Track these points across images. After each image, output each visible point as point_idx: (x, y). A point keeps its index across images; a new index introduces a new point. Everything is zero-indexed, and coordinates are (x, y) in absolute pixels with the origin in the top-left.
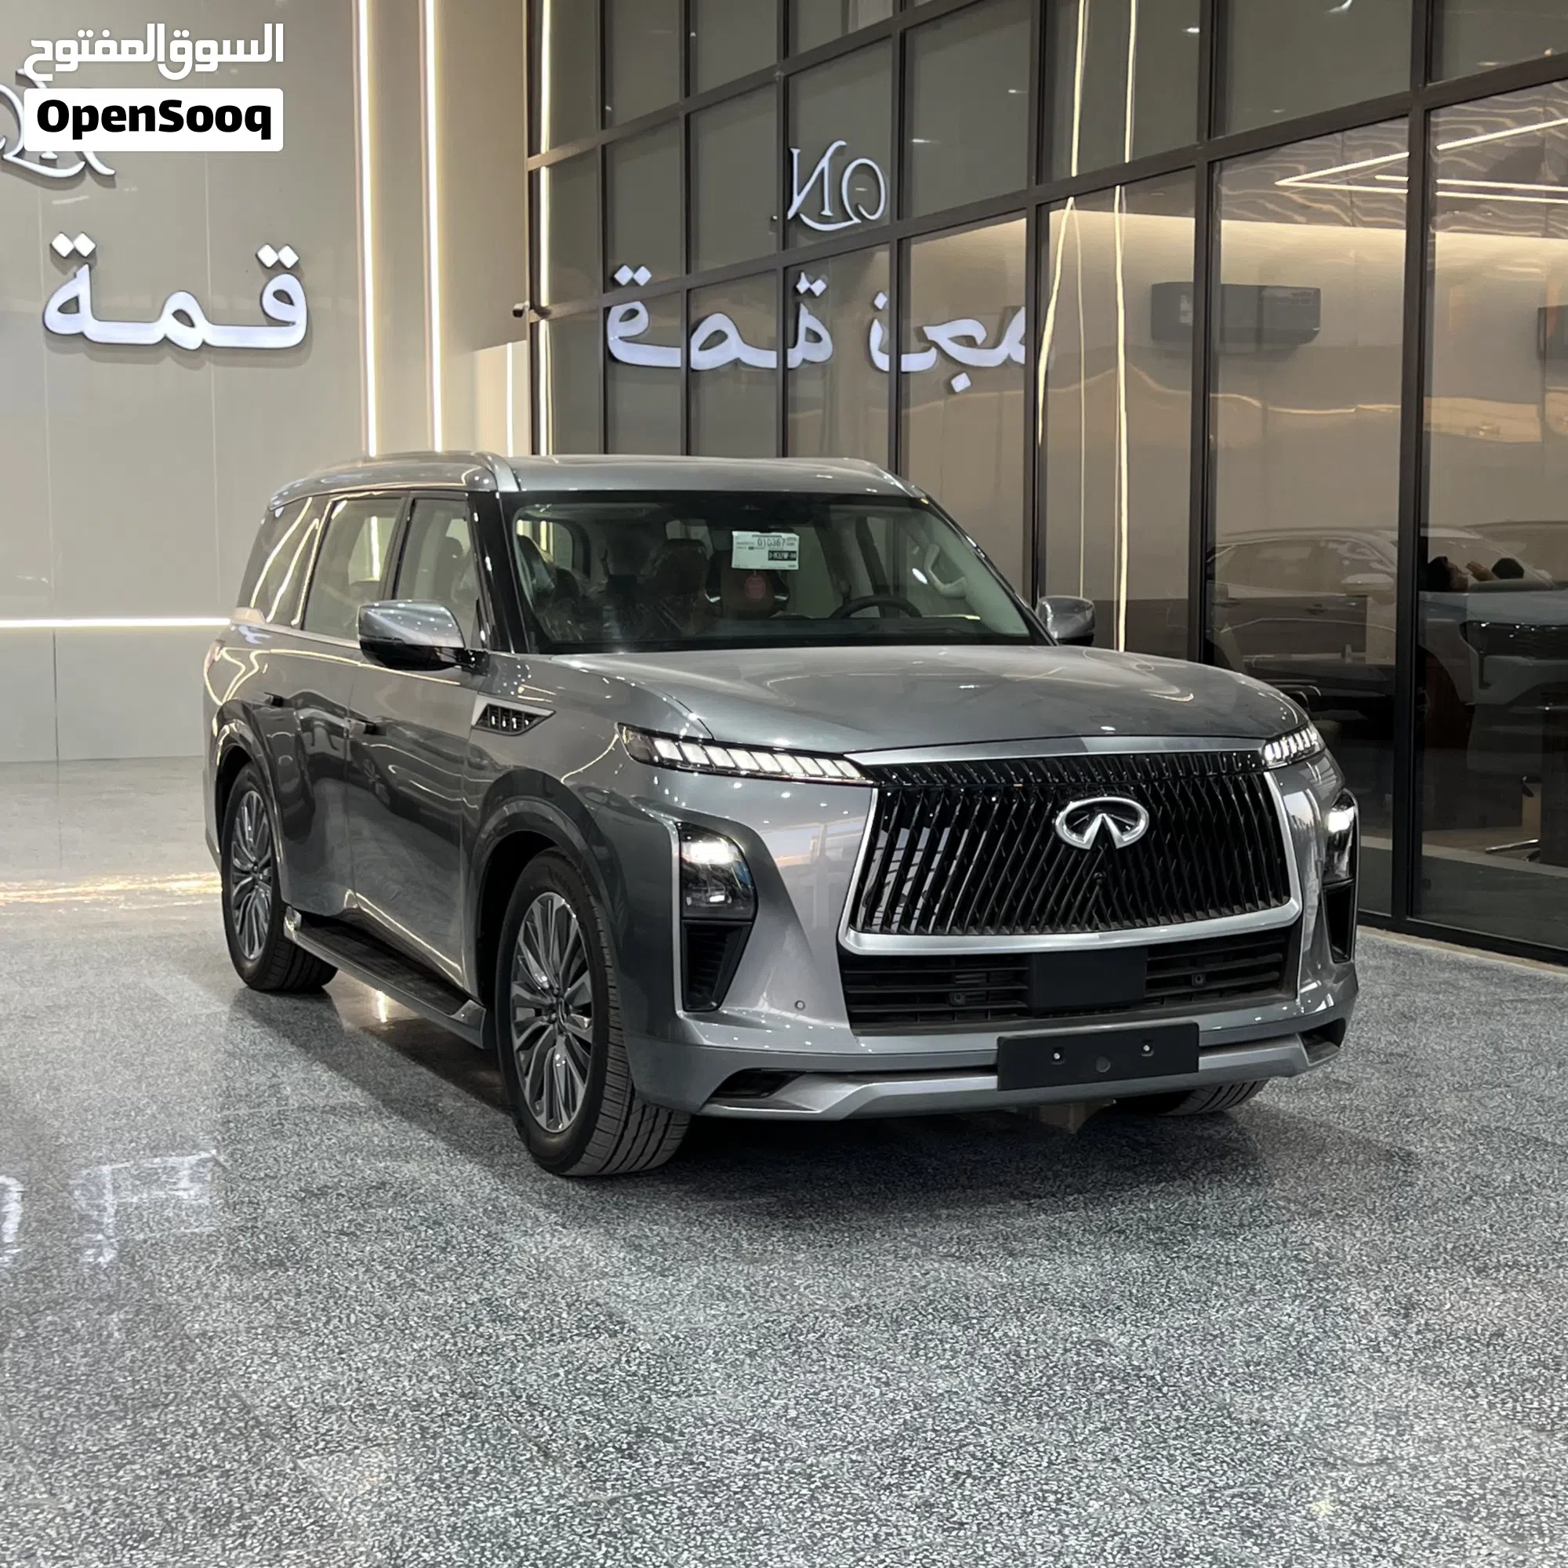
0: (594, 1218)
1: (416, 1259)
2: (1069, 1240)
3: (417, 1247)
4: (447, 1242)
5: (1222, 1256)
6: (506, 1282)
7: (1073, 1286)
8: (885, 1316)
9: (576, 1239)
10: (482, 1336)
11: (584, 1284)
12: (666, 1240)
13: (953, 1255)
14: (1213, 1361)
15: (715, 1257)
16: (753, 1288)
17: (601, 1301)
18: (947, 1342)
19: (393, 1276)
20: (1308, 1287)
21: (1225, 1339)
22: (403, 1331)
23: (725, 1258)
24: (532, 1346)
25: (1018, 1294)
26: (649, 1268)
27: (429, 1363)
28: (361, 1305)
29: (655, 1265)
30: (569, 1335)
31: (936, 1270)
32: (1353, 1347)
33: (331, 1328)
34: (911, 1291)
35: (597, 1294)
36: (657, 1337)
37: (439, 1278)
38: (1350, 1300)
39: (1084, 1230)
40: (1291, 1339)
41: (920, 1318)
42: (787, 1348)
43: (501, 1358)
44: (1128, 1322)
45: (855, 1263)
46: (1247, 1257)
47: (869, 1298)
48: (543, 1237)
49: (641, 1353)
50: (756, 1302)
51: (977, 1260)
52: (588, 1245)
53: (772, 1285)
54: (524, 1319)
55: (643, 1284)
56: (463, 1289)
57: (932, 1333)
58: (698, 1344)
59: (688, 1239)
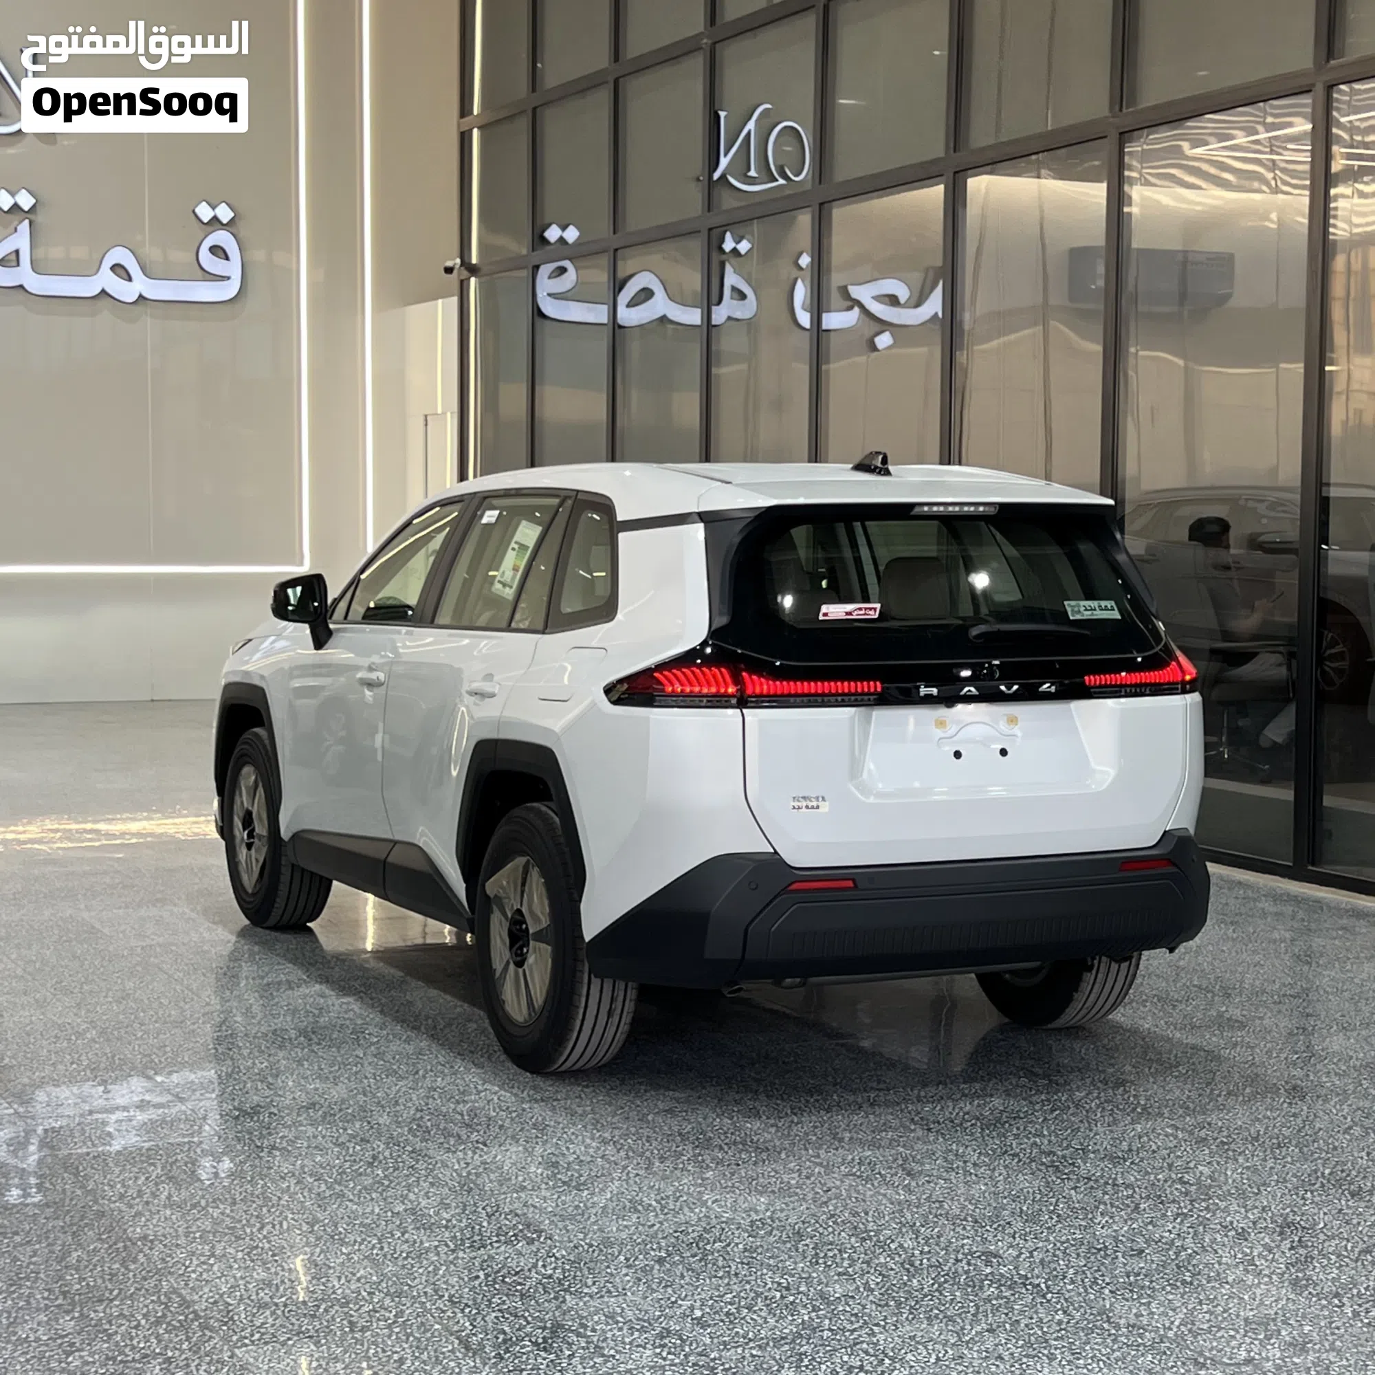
0: (513, 1137)
1: (344, 1172)
2: (965, 1162)
3: (346, 1161)
4: (374, 1158)
5: (1110, 1178)
6: (431, 1194)
7: (966, 1203)
8: (788, 1228)
9: (496, 1156)
10: (407, 1241)
11: (503, 1196)
12: (582, 1158)
13: (854, 1175)
14: (1096, 1271)
15: (628, 1174)
16: (663, 1202)
17: (519, 1212)
18: (846, 1252)
19: (323, 1187)
20: (1189, 1207)
21: (1109, 1252)
22: (332, 1237)
23: (637, 1175)
24: (453, 1251)
25: (915, 1210)
26: (564, 1183)
27: (358, 1266)
28: (293, 1213)
29: (571, 1180)
30: (489, 1241)
31: (838, 1188)
32: (1229, 1262)
33: (265, 1233)
34: (812, 1206)
35: (516, 1205)
36: (572, 1245)
37: (365, 1188)
38: (1228, 1219)
39: (980, 1153)
40: (1171, 1253)
41: (821, 1230)
42: (693, 1256)
43: (425, 1262)
44: (1017, 1236)
45: (761, 1180)
46: (1132, 1179)
47: (773, 1212)
48: (466, 1154)
49: (557, 1259)
50: (666, 1214)
51: (876, 1179)
52: (508, 1161)
53: (681, 1199)
54: (446, 1227)
55: (559, 1197)
56: (390, 1200)
57: (831, 1243)
58: (610, 1251)
59: (602, 1157)
